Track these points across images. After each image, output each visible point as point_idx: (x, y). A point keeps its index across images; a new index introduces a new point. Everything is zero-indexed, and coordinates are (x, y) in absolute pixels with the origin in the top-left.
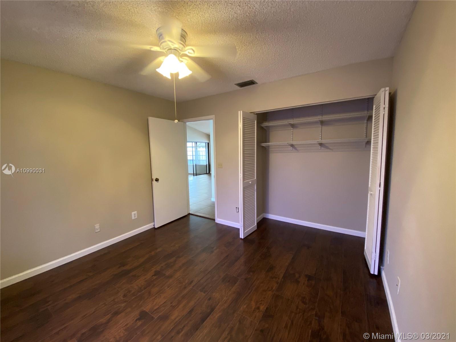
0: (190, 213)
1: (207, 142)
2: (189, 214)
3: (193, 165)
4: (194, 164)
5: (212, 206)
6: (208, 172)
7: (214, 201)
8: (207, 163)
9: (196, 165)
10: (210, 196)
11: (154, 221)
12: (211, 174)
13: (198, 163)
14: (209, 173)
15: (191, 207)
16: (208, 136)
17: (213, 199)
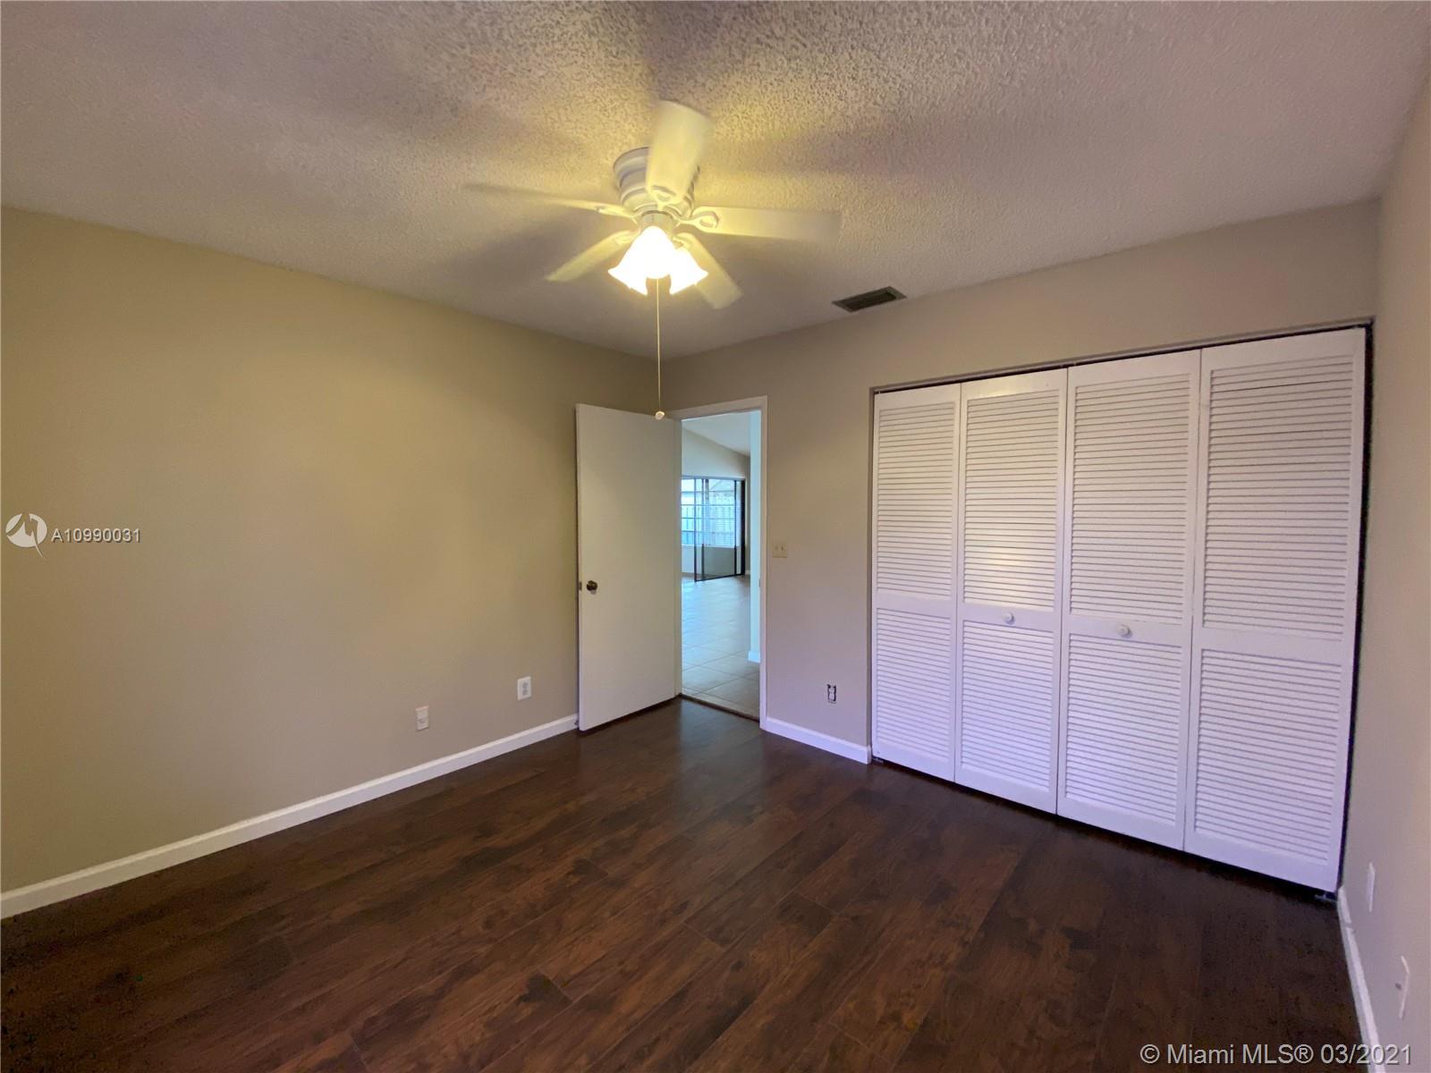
0: (684, 693)
1: (741, 477)
2: (681, 696)
3: (695, 547)
4: (699, 546)
5: (751, 676)
6: (739, 572)
7: (759, 661)
8: (739, 544)
9: (703, 547)
10: (745, 646)
11: (578, 711)
12: (749, 576)
13: (710, 543)
14: (742, 574)
15: (684, 674)
16: (744, 461)
17: (755, 656)
